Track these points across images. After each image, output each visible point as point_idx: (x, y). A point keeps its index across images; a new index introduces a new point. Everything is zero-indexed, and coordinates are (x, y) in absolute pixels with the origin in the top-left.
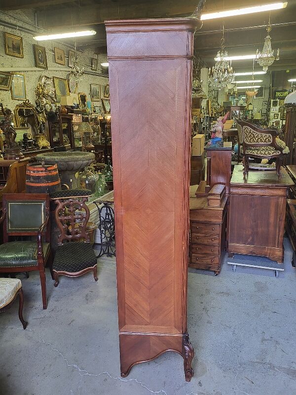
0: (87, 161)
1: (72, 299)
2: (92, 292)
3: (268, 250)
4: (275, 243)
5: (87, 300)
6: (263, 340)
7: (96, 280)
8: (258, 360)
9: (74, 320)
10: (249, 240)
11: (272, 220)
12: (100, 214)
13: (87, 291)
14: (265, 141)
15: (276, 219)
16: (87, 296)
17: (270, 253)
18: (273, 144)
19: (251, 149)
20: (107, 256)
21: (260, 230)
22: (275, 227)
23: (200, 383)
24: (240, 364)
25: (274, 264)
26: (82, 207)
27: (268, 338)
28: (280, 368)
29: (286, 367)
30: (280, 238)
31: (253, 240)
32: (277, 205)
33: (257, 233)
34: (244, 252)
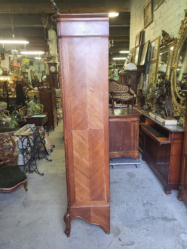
0: (3, 108)
1: (13, 207)
2: (26, 199)
3: (131, 153)
4: (134, 149)
5: (25, 205)
6: (144, 204)
7: (26, 190)
8: (146, 217)
9: (20, 221)
10: (121, 149)
11: (132, 135)
12: (22, 144)
13: (22, 200)
14: (120, 91)
15: (134, 134)
16: (23, 202)
17: (132, 155)
18: (129, 92)
19: (116, 95)
20: (29, 173)
21: (126, 142)
22: (134, 139)
23: (119, 239)
24: (137, 221)
25: (135, 160)
26: (9, 140)
27: (146, 202)
28: (158, 218)
29: (161, 216)
30: (137, 145)
31: (122, 148)
32: (134, 127)
33: (125, 144)
34: (118, 156)
